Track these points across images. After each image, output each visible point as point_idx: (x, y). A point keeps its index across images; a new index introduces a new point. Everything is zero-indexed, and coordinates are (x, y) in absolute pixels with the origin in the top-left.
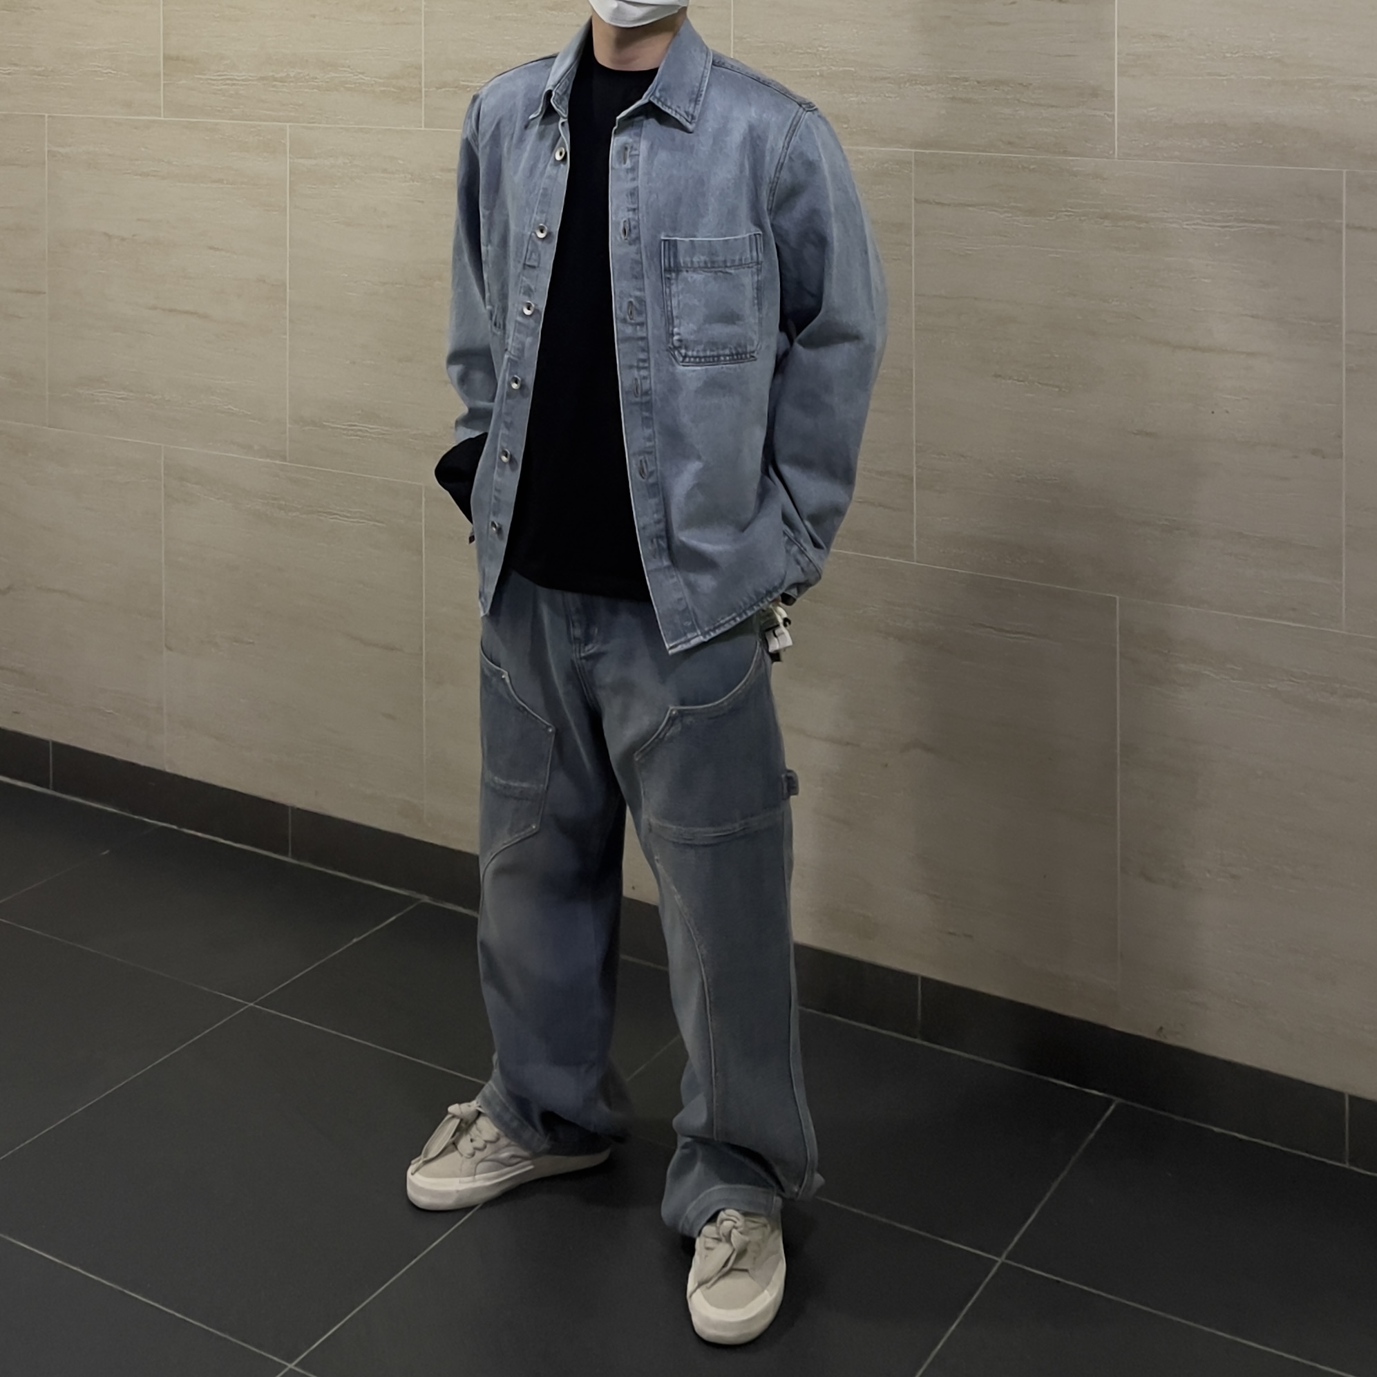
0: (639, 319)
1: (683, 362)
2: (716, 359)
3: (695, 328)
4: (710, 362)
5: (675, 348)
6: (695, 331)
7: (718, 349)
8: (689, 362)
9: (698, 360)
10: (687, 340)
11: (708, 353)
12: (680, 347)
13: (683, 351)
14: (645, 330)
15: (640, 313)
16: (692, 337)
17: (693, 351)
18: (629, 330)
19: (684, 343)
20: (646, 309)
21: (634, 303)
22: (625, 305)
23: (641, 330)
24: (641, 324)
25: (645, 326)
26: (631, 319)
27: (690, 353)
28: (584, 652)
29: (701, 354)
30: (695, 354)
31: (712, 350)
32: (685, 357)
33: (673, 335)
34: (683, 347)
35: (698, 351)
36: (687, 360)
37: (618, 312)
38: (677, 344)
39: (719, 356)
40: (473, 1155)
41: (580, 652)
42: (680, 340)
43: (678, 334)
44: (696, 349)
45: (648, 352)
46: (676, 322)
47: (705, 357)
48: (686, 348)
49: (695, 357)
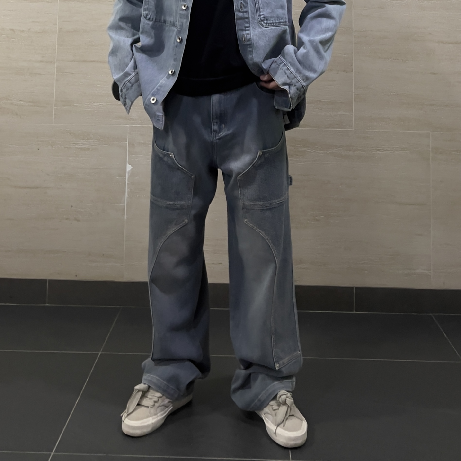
0: (245, 10)
1: (266, 26)
2: (279, 24)
3: (271, 11)
4: (277, 25)
5: (262, 21)
6: (270, 13)
7: (280, 19)
8: (268, 26)
9: (272, 24)
10: (267, 16)
11: (277, 21)
12: (264, 20)
13: (266, 22)
14: (248, 14)
15: (245, 7)
16: (269, 15)
17: (270, 21)
18: (241, 14)
19: (266, 18)
20: (248, 6)
21: (243, 3)
22: (239, 4)
23: (246, 14)
24: (246, 12)
25: (248, 13)
26: (242, 10)
27: (269, 22)
28: (218, 137)
29: (274, 22)
30: (271, 22)
31: (277, 20)
32: (266, 24)
33: (260, 15)
34: (265, 20)
35: (272, 21)
36: (268, 25)
37: (236, 7)
38: (262, 19)
39: (280, 22)
40: (154, 405)
41: (216, 137)
42: (264, 17)
43: (263, 15)
44: (271, 20)
45: (249, 23)
46: (261, 10)
47: (275, 23)
48: (267, 20)
49: (271, 23)
